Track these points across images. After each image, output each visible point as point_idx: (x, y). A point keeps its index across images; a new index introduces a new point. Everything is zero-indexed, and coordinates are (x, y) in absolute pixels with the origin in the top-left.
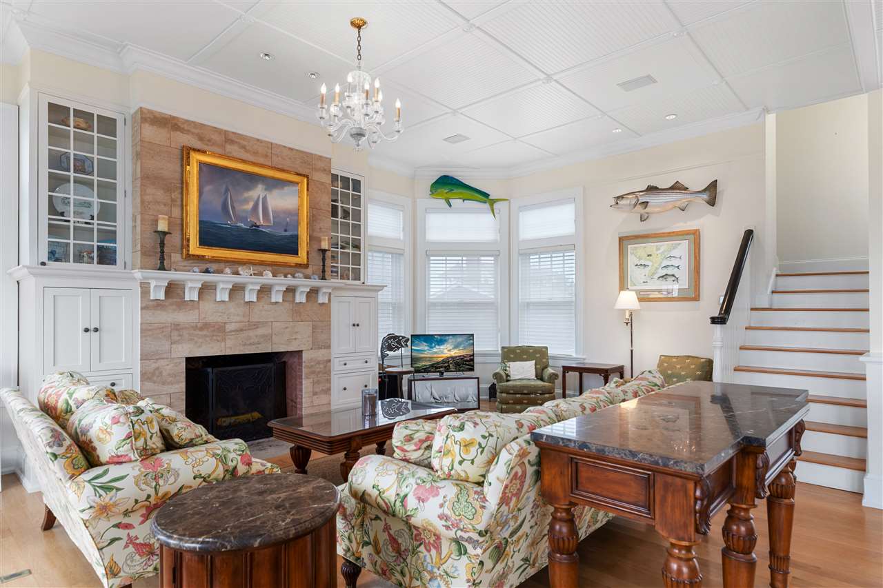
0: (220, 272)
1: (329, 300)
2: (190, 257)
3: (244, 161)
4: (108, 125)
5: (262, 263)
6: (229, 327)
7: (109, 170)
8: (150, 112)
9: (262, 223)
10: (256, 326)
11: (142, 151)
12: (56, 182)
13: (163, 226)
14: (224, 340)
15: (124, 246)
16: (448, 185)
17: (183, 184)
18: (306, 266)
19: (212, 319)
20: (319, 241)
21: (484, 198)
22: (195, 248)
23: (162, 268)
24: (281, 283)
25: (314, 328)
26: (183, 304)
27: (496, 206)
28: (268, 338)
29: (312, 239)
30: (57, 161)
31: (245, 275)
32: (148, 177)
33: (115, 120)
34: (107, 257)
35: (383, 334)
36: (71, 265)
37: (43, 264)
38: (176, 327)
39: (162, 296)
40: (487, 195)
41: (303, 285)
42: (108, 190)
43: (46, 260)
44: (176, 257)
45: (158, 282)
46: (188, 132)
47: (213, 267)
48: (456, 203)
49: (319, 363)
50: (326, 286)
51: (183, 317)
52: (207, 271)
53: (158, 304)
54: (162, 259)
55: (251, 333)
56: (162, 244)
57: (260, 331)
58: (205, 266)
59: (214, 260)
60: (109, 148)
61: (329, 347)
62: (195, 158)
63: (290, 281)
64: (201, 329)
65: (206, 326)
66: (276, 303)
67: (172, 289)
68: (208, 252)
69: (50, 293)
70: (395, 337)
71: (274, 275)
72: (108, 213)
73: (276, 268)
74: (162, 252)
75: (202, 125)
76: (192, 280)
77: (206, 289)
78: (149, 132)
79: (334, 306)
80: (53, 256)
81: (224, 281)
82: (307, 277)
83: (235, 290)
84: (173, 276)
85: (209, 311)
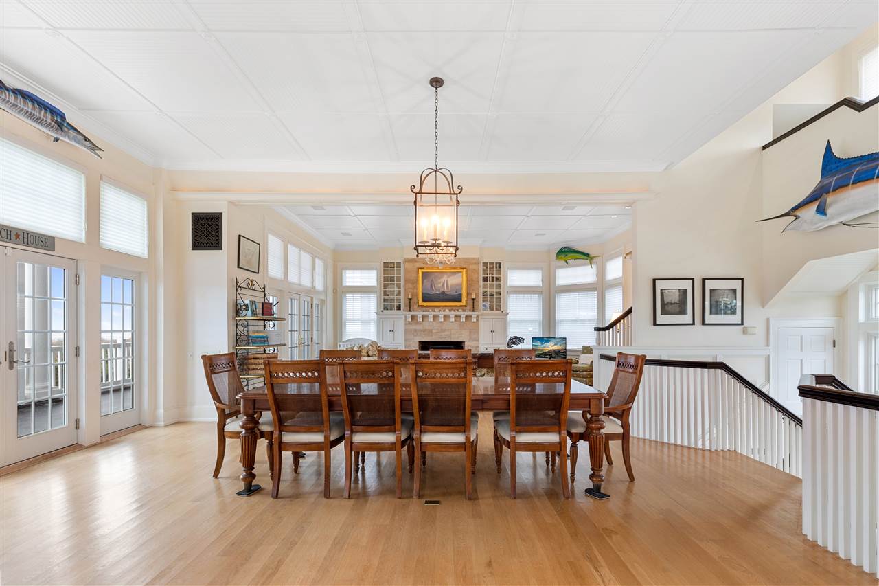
0: (429, 311)
1: (477, 320)
2: (419, 306)
3: (439, 268)
4: (399, 265)
5: (446, 306)
6: (434, 331)
7: (399, 279)
8: (407, 259)
9: (446, 290)
10: (445, 331)
11: (407, 271)
12: (386, 286)
13: (410, 297)
14: (432, 336)
15: (403, 306)
16: (567, 253)
17: (417, 281)
18: (465, 306)
19: (428, 328)
20: (471, 294)
21: (586, 257)
22: (421, 302)
23: (410, 311)
24: (453, 314)
25: (470, 332)
26: (418, 323)
27: (594, 260)
28: (449, 336)
29: (468, 294)
30: (386, 279)
31: (437, 312)
32: (408, 280)
33: (400, 263)
34: (399, 308)
35: (511, 335)
36: (389, 311)
37: (382, 311)
38: (416, 331)
39: (410, 320)
40: (587, 255)
41: (463, 314)
42: (399, 286)
43: (383, 309)
44: (416, 306)
45: (409, 314)
47: (428, 309)
48: (571, 261)
49: (471, 346)
50: (474, 314)
51: (418, 327)
52: (424, 311)
53: (409, 323)
54: (410, 307)
55: (442, 334)
56: (410, 302)
57: (447, 333)
58: (425, 309)
59: (427, 307)
60: (399, 271)
61: (478, 341)
62: (420, 271)
63: (457, 313)
64: (424, 331)
65: (426, 330)
66: (452, 322)
67: (413, 317)
68: (425, 304)
69: (382, 320)
70: (517, 338)
71: (450, 311)
72: (399, 293)
73: (452, 309)
74: (410, 305)
76: (419, 314)
77: (423, 317)
78: (409, 265)
79: (481, 323)
80: (386, 308)
81: (430, 314)
82: (464, 311)
83: (435, 317)
84: (413, 313)
85: (426, 325)
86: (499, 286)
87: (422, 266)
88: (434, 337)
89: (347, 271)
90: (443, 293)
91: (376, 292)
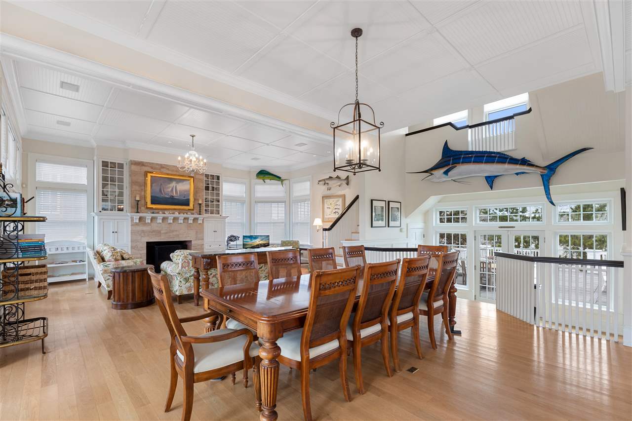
0: (158, 213)
1: (203, 222)
2: (147, 208)
3: (168, 174)
4: (121, 166)
5: (175, 209)
6: (162, 232)
7: (121, 180)
8: (134, 161)
9: (175, 195)
10: (173, 231)
11: (132, 173)
12: (104, 186)
13: (138, 199)
14: (160, 236)
15: (126, 205)
16: (263, 174)
17: (145, 184)
18: (193, 210)
19: (157, 229)
20: (198, 200)
21: (278, 179)
22: (149, 205)
23: (138, 212)
24: (182, 216)
25: (197, 232)
26: (145, 224)
27: (284, 182)
28: (178, 236)
29: (195, 199)
30: (105, 179)
31: (167, 214)
32: (133, 182)
33: (123, 164)
34: (120, 209)
35: (228, 235)
36: (109, 212)
37: (100, 212)
38: (143, 231)
39: (137, 221)
40: (279, 178)
41: (191, 217)
42: (121, 187)
43: (101, 210)
44: (143, 208)
45: (136, 217)
46: (147, 166)
47: (157, 211)
48: (267, 181)
49: (198, 245)
50: (200, 217)
51: (145, 228)
52: (153, 213)
53: (136, 224)
54: (138, 209)
55: (171, 234)
56: (138, 204)
57: (175, 233)
58: (152, 211)
59: (156, 209)
60: (121, 173)
61: (203, 239)
62: (149, 175)
63: (185, 215)
64: (152, 232)
65: (154, 231)
66: (181, 223)
67: (141, 219)
68: (154, 206)
69: (102, 221)
70: (234, 236)
71: (179, 214)
72: (121, 194)
73: (180, 211)
74: (138, 207)
75: (153, 163)
76: (148, 216)
77: (152, 219)
78: (133, 167)
79: (205, 224)
80: (104, 209)
81: (160, 216)
82: (192, 214)
83: (164, 219)
84: (141, 215)
85: (154, 226)
86: (218, 195)
87: (150, 170)
88: (162, 237)
89: (42, 164)
90: (172, 197)
91: (86, 191)
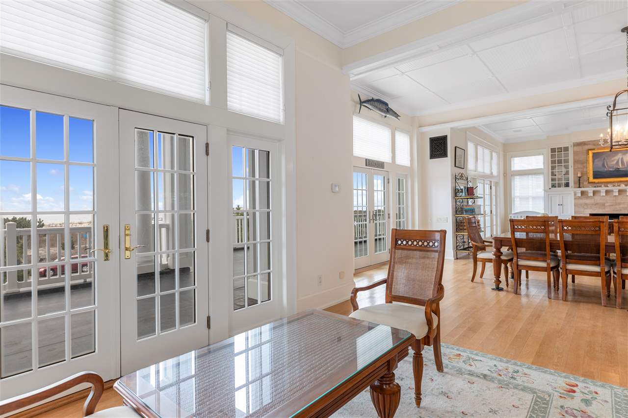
0: (601, 186)
2: (590, 183)
4: (566, 149)
5: (621, 182)
6: (606, 205)
7: (567, 161)
8: (576, 143)
9: (621, 167)
10: (619, 204)
11: (575, 153)
12: (553, 168)
13: (579, 175)
14: (605, 208)
15: (571, 182)
17: (587, 161)
19: (601, 201)
22: (591, 179)
23: (580, 187)
26: (588, 197)
30: (553, 162)
31: (610, 187)
32: (575, 162)
33: (568, 147)
34: (567, 185)
36: (557, 188)
37: (550, 189)
38: (586, 204)
39: (580, 195)
42: (567, 167)
43: (550, 187)
44: (586, 183)
45: (579, 191)
46: (589, 144)
51: (588, 201)
52: (595, 187)
53: (579, 198)
54: (579, 184)
55: (617, 207)
56: (579, 180)
57: (621, 206)
58: (595, 185)
59: (598, 183)
60: (567, 155)
62: (591, 153)
64: (595, 205)
65: (597, 204)
67: (583, 193)
68: (596, 181)
71: (625, 186)
72: (567, 173)
74: (579, 183)
75: (595, 141)
76: (590, 190)
77: (594, 193)
78: (578, 149)
80: (553, 186)
81: (603, 189)
83: (607, 192)
84: (583, 189)
85: (598, 199)
87: (592, 147)
88: (606, 210)
89: (515, 158)
90: (618, 170)
91: (543, 173)
